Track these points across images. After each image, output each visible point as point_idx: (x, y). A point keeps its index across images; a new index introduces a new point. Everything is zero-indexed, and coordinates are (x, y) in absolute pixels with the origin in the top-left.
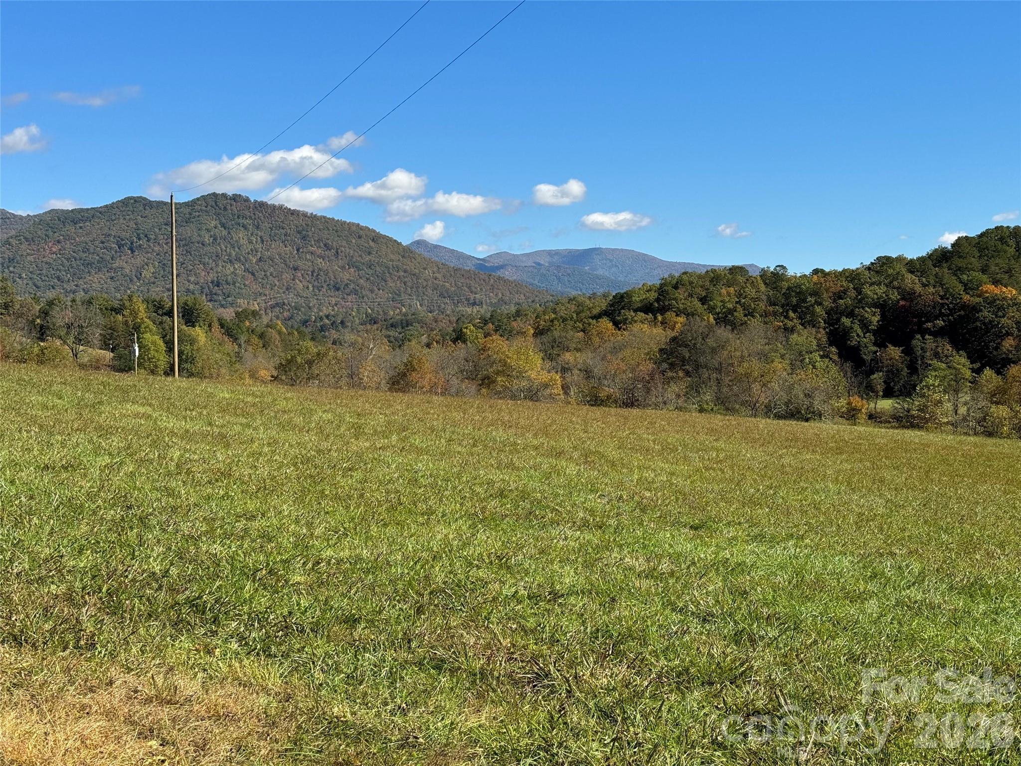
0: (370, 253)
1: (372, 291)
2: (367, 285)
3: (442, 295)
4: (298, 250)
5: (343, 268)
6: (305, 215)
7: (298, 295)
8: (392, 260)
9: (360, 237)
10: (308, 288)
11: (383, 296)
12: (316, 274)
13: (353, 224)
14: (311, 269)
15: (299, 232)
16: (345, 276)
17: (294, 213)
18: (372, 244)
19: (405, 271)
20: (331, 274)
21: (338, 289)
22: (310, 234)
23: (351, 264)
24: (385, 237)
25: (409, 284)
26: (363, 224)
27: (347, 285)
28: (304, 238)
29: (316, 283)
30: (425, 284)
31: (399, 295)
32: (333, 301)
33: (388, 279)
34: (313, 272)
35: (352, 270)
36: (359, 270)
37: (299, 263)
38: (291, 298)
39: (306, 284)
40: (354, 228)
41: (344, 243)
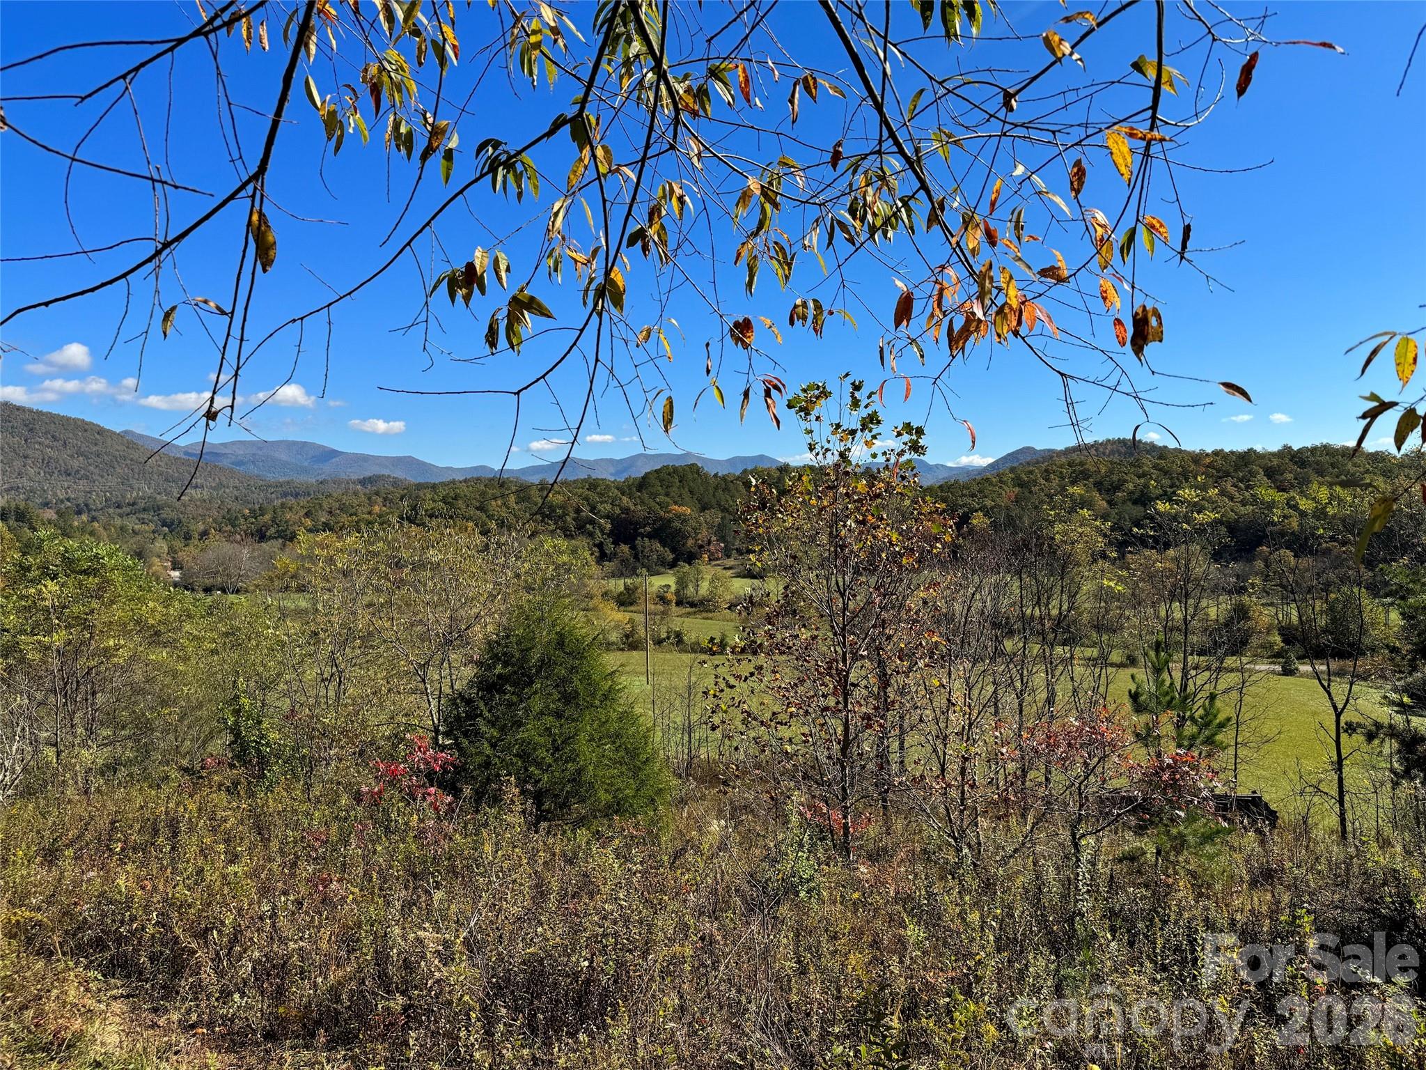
0: (96, 444)
1: (102, 477)
2: (97, 471)
3: (166, 480)
4: (26, 440)
5: (72, 456)
6: (31, 411)
7: (30, 479)
8: (117, 450)
9: (86, 431)
10: (39, 473)
11: (113, 481)
12: (46, 462)
13: (79, 419)
14: (41, 457)
15: (25, 425)
16: (76, 463)
17: (19, 408)
18: (98, 437)
19: (132, 460)
20: (61, 462)
21: (69, 475)
22: (38, 427)
23: (80, 454)
24: (109, 431)
25: (137, 471)
26: (87, 419)
27: (78, 471)
28: (31, 430)
29: (47, 469)
30: (150, 470)
31: (128, 480)
32: (66, 484)
33: (116, 466)
34: (43, 460)
35: (81, 458)
36: (88, 458)
37: (29, 452)
38: (24, 481)
39: (37, 470)
40: (79, 423)
41: (71, 435)
